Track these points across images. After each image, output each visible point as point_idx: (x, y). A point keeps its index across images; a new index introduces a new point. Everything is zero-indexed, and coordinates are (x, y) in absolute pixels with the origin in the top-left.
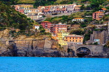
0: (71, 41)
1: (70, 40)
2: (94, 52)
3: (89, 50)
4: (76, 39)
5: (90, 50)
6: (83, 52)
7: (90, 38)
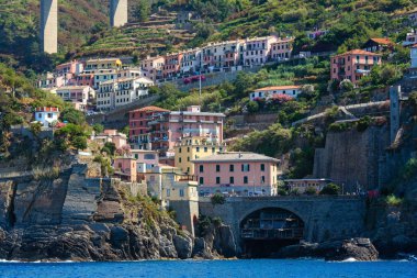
0: (222, 182)
1: (218, 175)
2: (321, 233)
3: (301, 221)
4: (246, 174)
5: (306, 221)
6: (272, 232)
7: (315, 165)
